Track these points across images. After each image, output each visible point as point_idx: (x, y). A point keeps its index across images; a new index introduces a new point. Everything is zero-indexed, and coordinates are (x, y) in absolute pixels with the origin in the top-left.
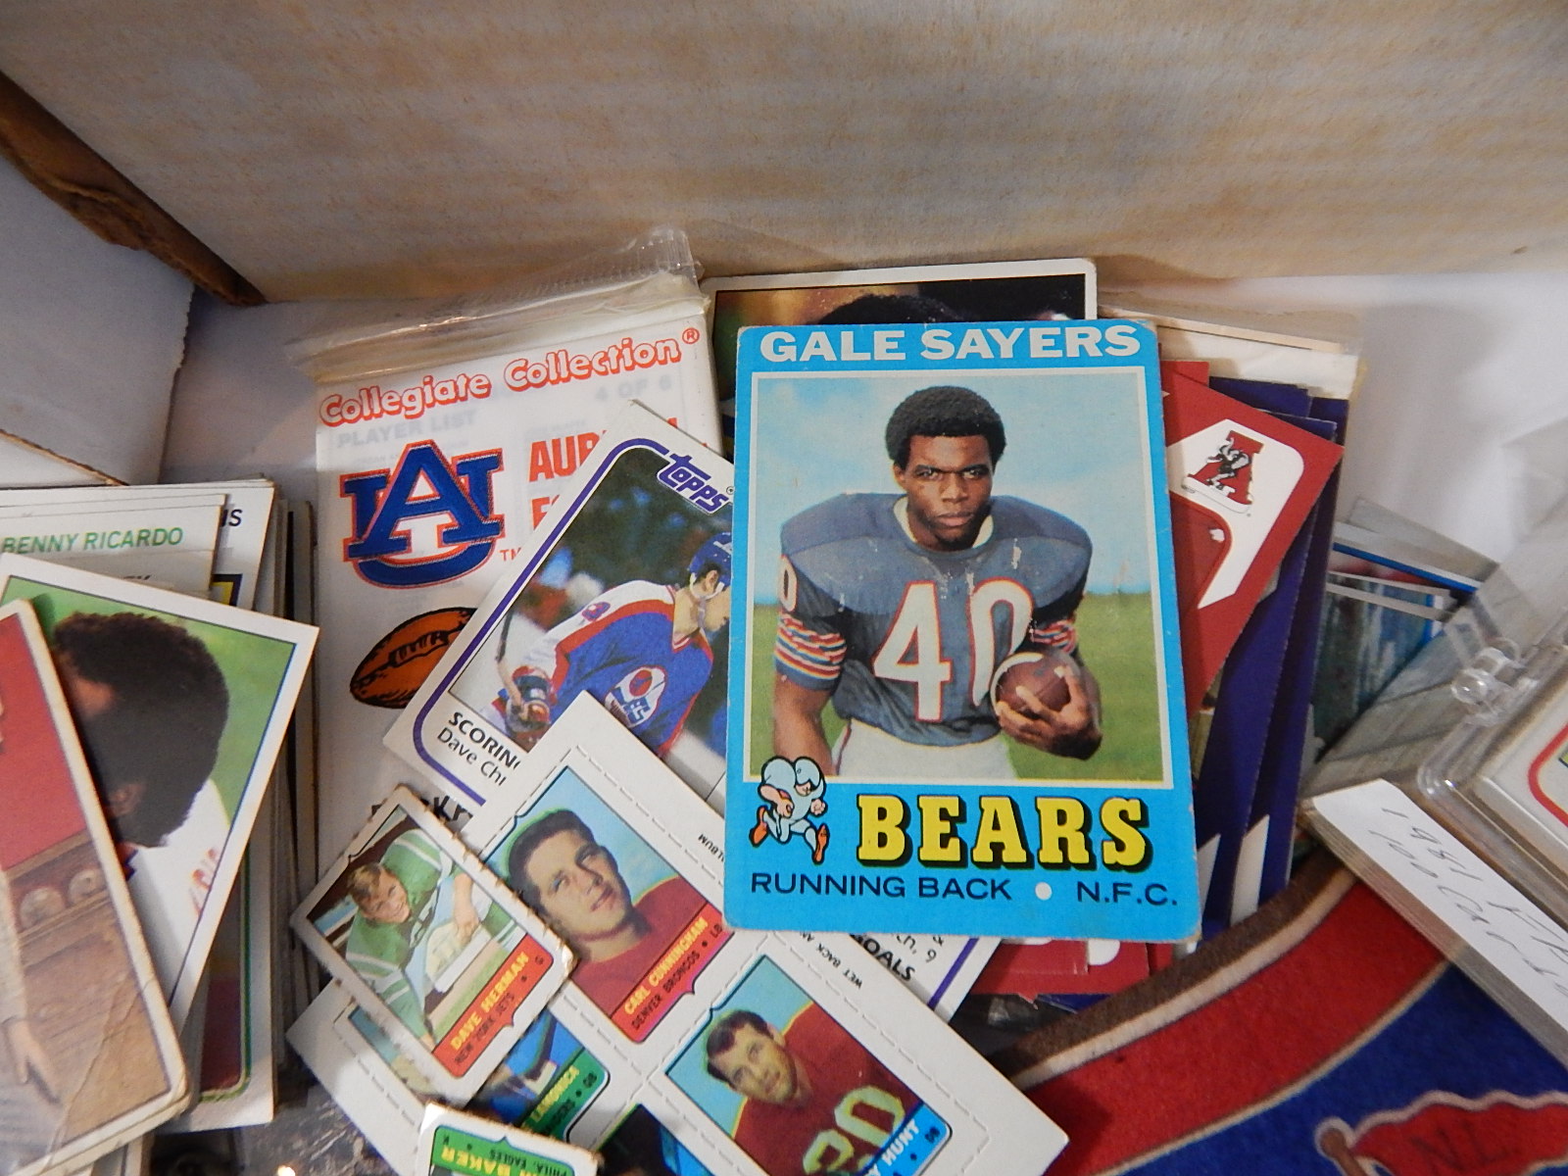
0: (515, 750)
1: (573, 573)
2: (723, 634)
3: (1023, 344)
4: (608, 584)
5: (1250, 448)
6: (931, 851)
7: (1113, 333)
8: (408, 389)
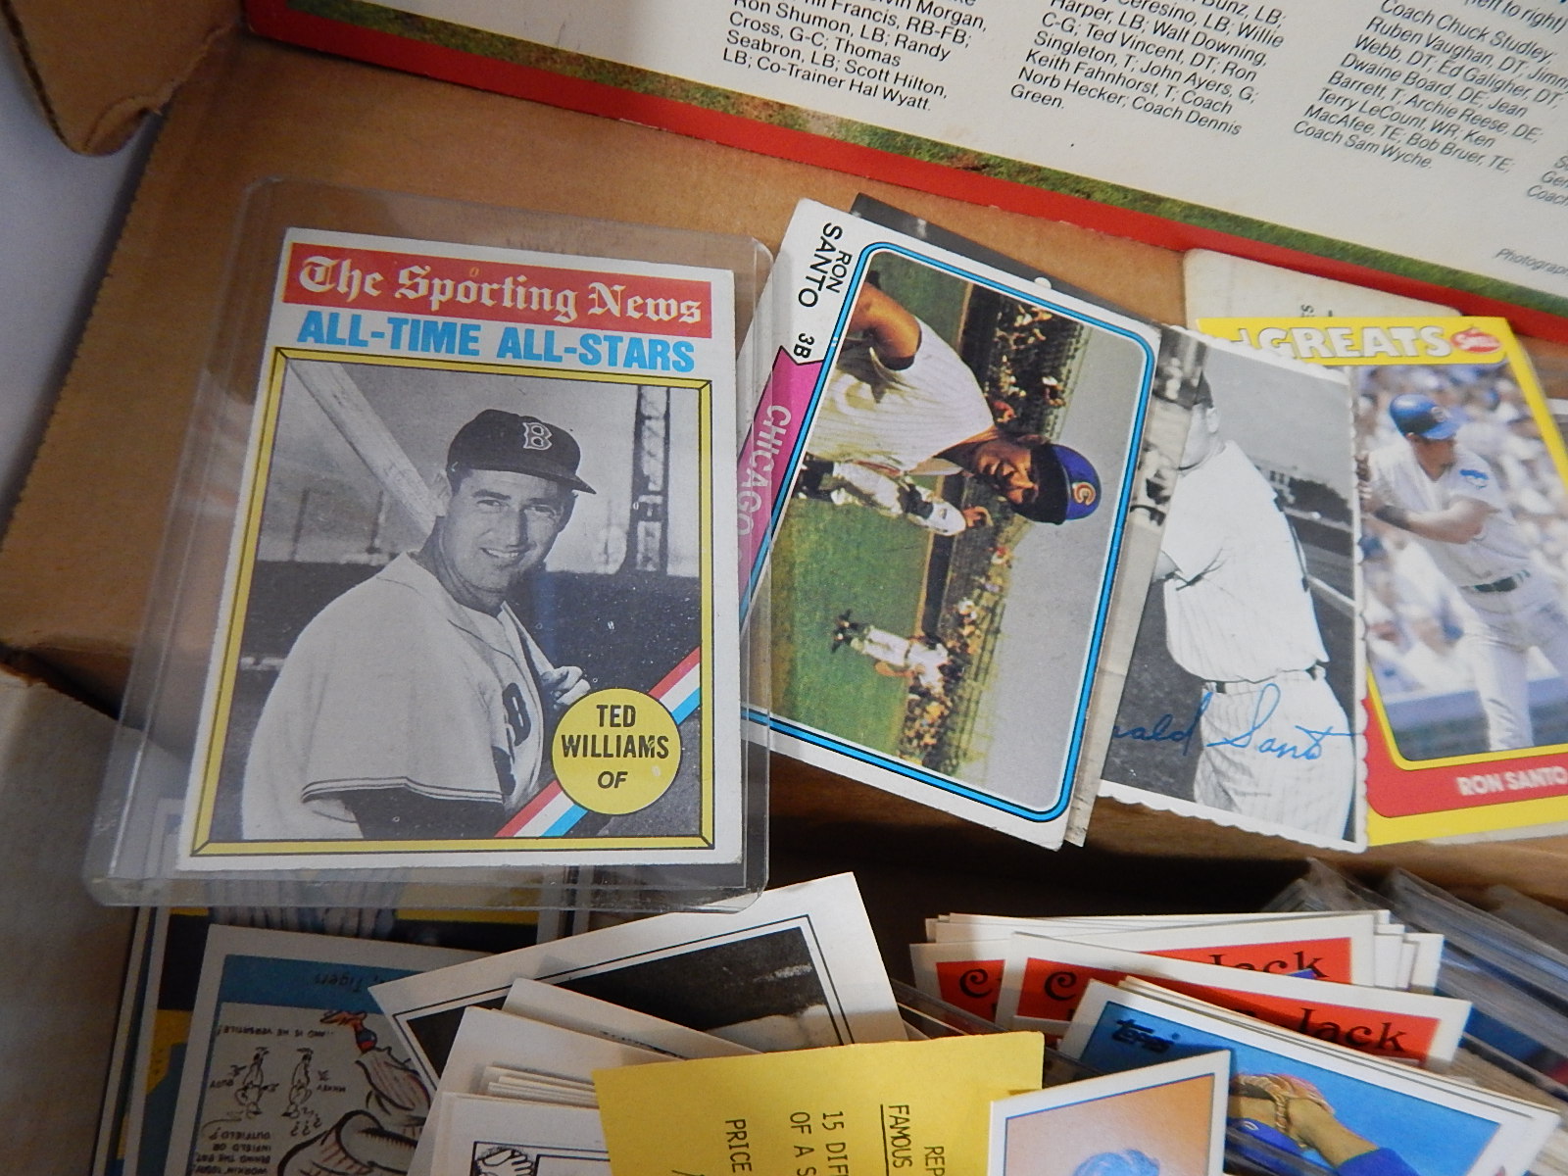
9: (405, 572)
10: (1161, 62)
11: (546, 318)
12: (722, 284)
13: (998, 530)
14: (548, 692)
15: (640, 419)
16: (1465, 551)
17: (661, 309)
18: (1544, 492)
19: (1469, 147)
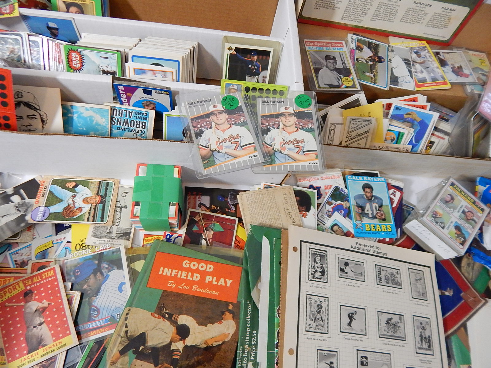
0: (329, 218)
1: (332, 200)
2: (349, 207)
3: (373, 179)
4: (336, 202)
5: (395, 192)
6: (373, 230)
7: (382, 179)
8: (309, 178)
9: (325, 68)
10: (386, 15)
11: (329, 46)
12: (343, 42)
13: (375, 64)
14: (340, 77)
15: (340, 55)
16: (423, 65)
17: (339, 45)
18: (431, 59)
19: (419, 21)
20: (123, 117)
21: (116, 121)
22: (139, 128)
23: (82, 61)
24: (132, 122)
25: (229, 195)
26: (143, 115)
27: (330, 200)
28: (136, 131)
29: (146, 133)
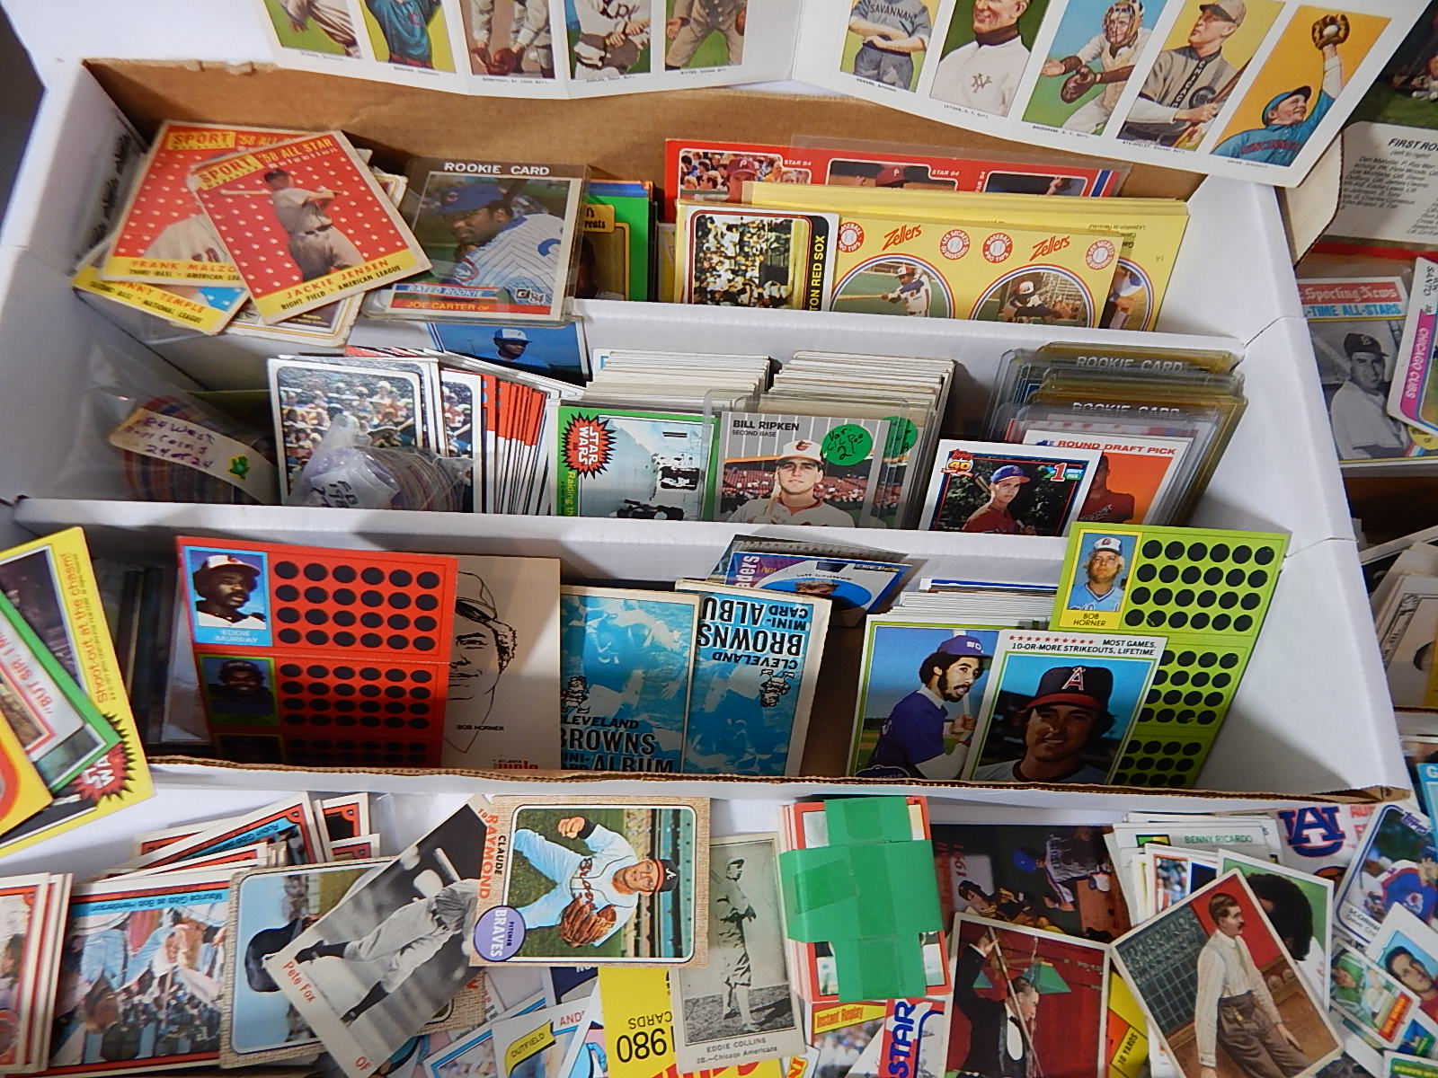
1: (1380, 856)
4: (1394, 860)
20: (732, 622)
21: (710, 634)
22: (780, 652)
23: (606, 445)
24: (761, 635)
25: (1048, 848)
26: (793, 615)
27: (1374, 857)
28: (771, 662)
29: (799, 669)
